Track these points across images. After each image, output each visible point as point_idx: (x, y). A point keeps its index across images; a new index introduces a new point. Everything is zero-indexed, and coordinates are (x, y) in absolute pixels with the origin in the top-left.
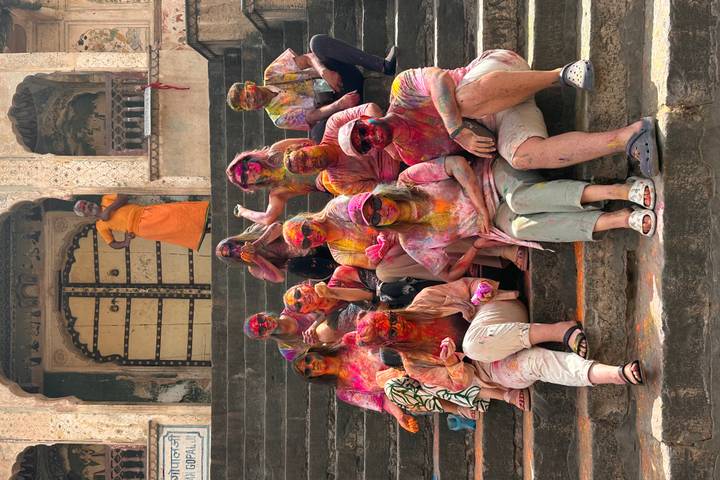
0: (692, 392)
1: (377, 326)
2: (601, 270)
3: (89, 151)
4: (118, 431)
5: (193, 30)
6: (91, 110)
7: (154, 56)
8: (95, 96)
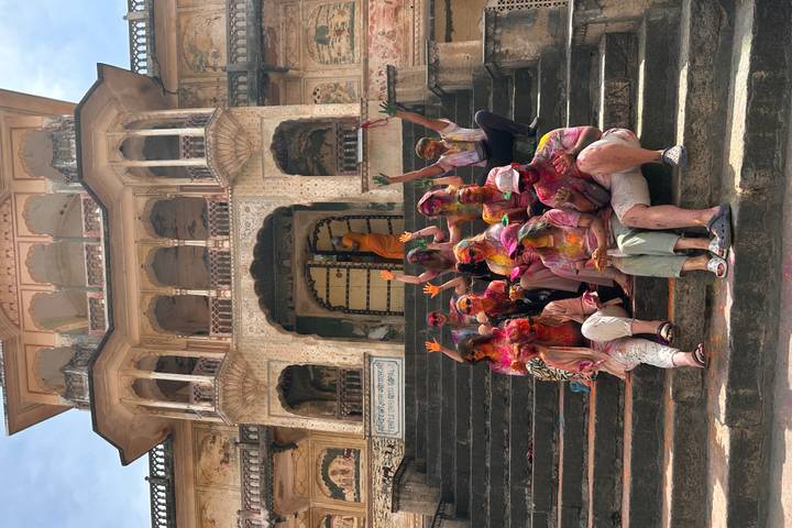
0: (749, 392)
1: (521, 328)
2: (686, 298)
3: (323, 172)
4: (345, 359)
5: (392, 96)
6: (322, 141)
7: (364, 105)
8: (325, 131)
